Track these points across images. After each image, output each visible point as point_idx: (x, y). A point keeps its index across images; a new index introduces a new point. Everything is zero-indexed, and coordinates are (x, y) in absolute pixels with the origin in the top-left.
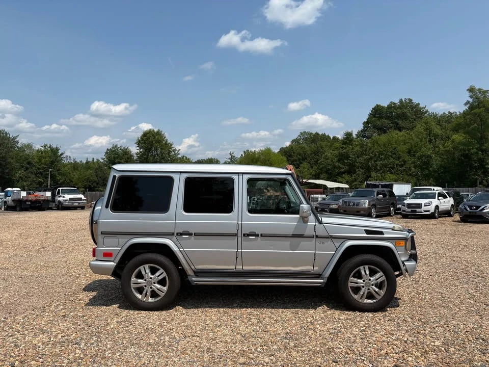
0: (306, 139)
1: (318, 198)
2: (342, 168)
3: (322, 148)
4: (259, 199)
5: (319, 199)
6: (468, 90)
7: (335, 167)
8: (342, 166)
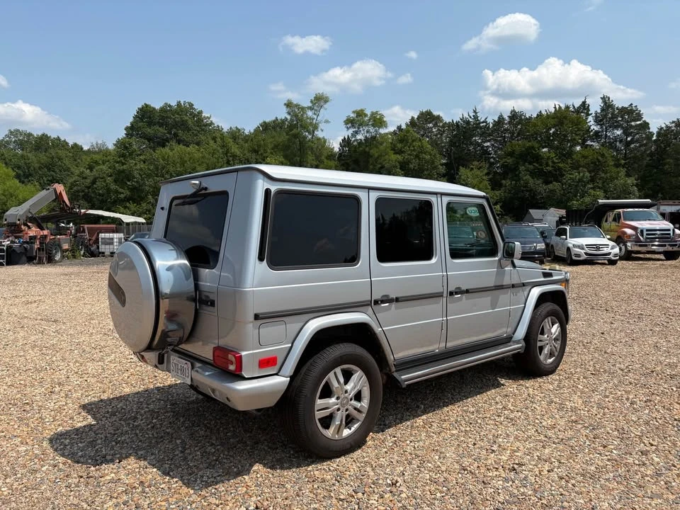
0: (21, 144)
1: (113, 239)
2: (121, 193)
3: (60, 159)
4: (15, 242)
5: (115, 240)
6: (285, 104)
7: (109, 190)
8: (121, 190)
